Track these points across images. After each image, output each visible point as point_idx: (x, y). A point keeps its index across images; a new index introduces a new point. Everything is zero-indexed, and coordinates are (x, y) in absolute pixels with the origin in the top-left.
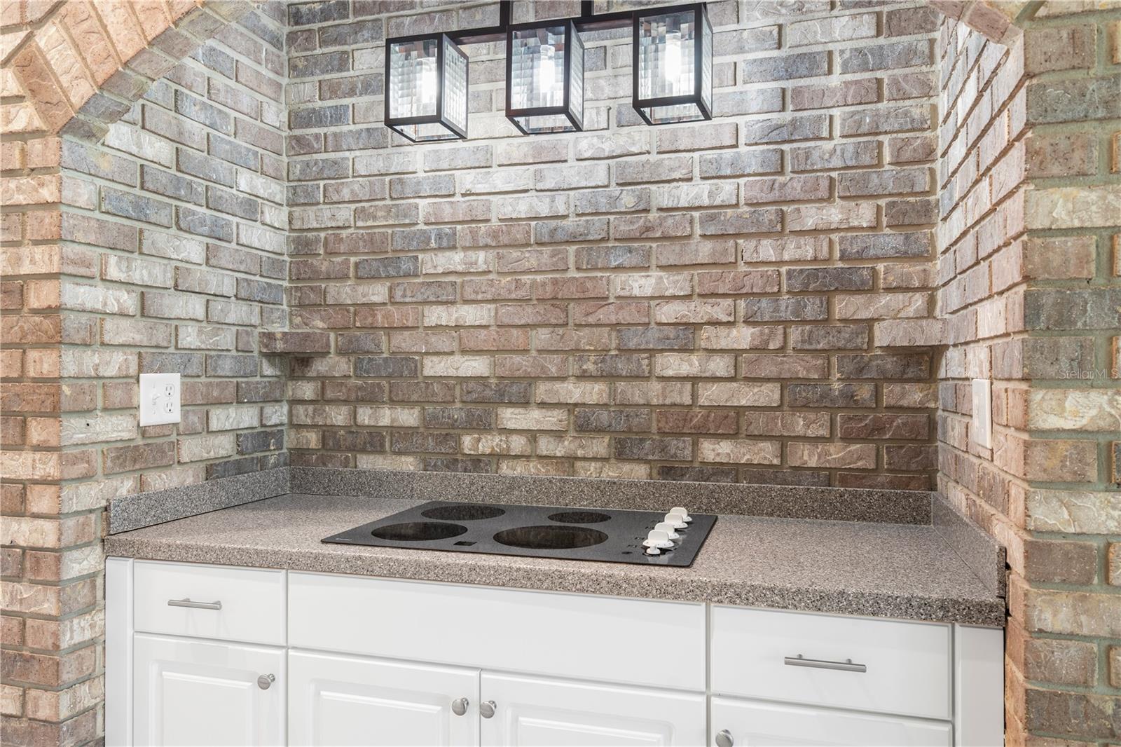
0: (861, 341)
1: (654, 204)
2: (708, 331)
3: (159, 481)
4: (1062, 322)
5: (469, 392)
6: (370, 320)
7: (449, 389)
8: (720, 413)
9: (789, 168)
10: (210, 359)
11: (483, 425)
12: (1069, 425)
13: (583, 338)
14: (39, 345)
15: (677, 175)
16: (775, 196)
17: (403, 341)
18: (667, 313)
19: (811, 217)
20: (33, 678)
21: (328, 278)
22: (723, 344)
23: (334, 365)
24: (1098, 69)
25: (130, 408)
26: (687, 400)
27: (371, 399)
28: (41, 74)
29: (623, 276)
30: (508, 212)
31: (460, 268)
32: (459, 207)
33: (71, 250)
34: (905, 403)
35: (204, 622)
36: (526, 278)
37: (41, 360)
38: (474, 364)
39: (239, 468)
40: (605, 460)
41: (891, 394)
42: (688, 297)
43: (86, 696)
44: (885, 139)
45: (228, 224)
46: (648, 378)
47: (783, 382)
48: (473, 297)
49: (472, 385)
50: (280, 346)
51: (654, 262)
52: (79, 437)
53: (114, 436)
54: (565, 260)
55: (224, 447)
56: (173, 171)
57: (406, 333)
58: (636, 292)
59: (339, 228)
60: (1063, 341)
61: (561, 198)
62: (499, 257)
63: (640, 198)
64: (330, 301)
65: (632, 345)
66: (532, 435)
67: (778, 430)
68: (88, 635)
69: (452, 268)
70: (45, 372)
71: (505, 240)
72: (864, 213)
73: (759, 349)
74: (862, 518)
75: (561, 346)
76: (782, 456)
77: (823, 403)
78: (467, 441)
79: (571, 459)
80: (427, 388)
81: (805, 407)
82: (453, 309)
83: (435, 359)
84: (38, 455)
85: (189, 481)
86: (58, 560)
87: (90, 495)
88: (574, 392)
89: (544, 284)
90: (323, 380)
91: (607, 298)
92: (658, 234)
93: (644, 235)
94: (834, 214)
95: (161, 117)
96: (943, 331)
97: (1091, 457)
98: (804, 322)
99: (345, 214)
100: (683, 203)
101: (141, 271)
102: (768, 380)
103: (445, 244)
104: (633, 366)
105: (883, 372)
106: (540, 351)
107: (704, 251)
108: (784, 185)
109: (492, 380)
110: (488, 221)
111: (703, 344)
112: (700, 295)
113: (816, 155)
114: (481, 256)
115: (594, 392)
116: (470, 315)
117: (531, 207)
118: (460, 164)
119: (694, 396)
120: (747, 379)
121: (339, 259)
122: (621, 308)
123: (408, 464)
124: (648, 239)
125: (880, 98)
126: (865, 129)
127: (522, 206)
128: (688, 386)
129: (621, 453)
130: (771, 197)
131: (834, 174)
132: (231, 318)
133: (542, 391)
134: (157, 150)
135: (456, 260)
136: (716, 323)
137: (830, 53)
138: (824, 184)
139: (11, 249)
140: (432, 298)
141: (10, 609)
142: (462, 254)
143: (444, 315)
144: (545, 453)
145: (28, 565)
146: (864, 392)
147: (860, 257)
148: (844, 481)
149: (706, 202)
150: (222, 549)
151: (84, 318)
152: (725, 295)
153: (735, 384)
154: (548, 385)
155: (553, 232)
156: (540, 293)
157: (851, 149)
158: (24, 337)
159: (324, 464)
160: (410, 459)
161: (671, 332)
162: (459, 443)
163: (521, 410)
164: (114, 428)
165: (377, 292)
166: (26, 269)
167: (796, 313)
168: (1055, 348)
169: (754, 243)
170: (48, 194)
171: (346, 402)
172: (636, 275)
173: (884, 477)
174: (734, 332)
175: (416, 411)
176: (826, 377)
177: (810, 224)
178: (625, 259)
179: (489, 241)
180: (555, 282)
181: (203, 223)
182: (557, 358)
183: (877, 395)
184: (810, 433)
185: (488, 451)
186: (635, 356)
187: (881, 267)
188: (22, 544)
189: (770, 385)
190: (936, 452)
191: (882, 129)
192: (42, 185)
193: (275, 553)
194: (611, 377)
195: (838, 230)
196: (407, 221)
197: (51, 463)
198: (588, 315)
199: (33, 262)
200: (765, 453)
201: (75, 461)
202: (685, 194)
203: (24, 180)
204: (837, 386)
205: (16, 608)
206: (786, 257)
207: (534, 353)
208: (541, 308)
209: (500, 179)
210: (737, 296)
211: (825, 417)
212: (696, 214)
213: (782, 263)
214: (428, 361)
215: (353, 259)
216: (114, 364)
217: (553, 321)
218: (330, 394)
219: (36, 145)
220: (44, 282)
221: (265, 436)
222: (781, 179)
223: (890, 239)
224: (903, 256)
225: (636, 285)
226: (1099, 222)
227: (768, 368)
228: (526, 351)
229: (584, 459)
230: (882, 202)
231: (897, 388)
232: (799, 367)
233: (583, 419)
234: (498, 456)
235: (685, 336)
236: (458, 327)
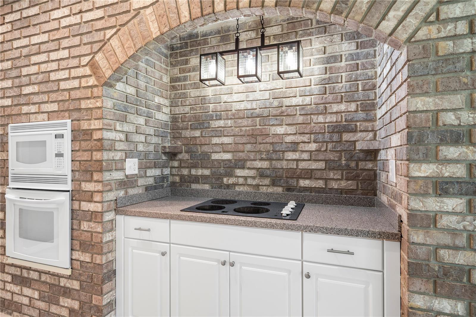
0: (352, 148)
1: (284, 105)
2: (302, 145)
3: (132, 192)
4: (420, 141)
5: (226, 164)
6: (195, 142)
7: (219, 163)
8: (305, 171)
9: (328, 92)
10: (146, 154)
11: (230, 175)
12: (423, 175)
13: (262, 147)
14: (96, 150)
15: (291, 95)
16: (323, 101)
17: (205, 149)
18: (288, 139)
19: (335, 108)
20: (95, 251)
21: (182, 129)
22: (307, 149)
23: (184, 156)
24: (432, 58)
25: (123, 169)
26: (295, 167)
27: (195, 167)
28: (97, 68)
29: (274, 128)
30: (238, 108)
31: (223, 126)
32: (223, 106)
33: (106, 121)
34: (366, 168)
35: (145, 235)
36: (244, 129)
37: (97, 155)
38: (227, 155)
39: (155, 188)
40: (268, 186)
41: (362, 165)
42: (295, 134)
43: (110, 257)
44: (360, 82)
45: (152, 113)
46: (282, 160)
47: (326, 161)
48: (227, 134)
49: (227, 162)
50: (167, 150)
51: (284, 123)
52: (108, 178)
53: (118, 178)
54: (256, 122)
55: (151, 181)
56: (136, 97)
57: (206, 146)
58: (279, 133)
59: (185, 113)
60: (420, 147)
61: (254, 103)
62: (235, 122)
63: (280, 103)
64: (183, 136)
65: (277, 149)
66: (246, 178)
67: (325, 176)
68: (111, 238)
69: (220, 126)
70: (98, 158)
71: (237, 116)
72: (353, 107)
73: (318, 151)
74: (352, 205)
75: (254, 150)
76: (326, 185)
77: (339, 168)
78: (225, 180)
79: (258, 186)
80: (213, 163)
81: (333, 169)
82: (221, 138)
83: (215, 154)
84: (96, 184)
85: (140, 192)
86: (102, 215)
87: (111, 196)
88: (259, 164)
89: (249, 130)
90: (180, 160)
91: (269, 135)
92: (285, 114)
93: (281, 114)
94: (343, 107)
95: (132, 80)
96: (379, 145)
97: (430, 186)
98: (333, 142)
99: (187, 109)
100: (293, 104)
101: (127, 128)
102: (321, 160)
103: (218, 118)
104: (277, 156)
105: (359, 158)
106: (248, 151)
107: (300, 119)
108: (326, 98)
109: (233, 161)
110: (231, 111)
111: (300, 149)
112: (299, 133)
113: (337, 88)
114: (230, 121)
115: (265, 164)
116: (226, 140)
117: (245, 106)
118: (223, 93)
119: (297, 165)
120: (314, 160)
121: (185, 123)
122: (274, 138)
123: (207, 187)
124: (282, 116)
125: (358, 70)
126: (353, 79)
127: (242, 106)
128: (295, 162)
129: (274, 184)
130: (322, 102)
131: (343, 94)
132: (153, 142)
133: (248, 164)
134: (131, 90)
135: (221, 123)
136: (304, 142)
137: (341, 55)
138: (339, 97)
139: (88, 121)
140: (214, 135)
141: (88, 230)
142: (223, 121)
143: (218, 140)
144: (249, 184)
145: (93, 217)
146: (353, 164)
147: (351, 121)
148: (346, 193)
149: (301, 104)
150: (150, 213)
151: (109, 142)
152: (307, 133)
153: (310, 162)
154: (251, 162)
155: (252, 114)
156: (248, 133)
157: (348, 86)
158: (92, 148)
159: (181, 187)
160: (207, 185)
161: (290, 145)
162: (223, 180)
163: (242, 170)
164: (118, 175)
165: (197, 133)
166: (93, 127)
167: (330, 139)
168: (418, 150)
169: (316, 116)
170: (99, 104)
171: (188, 167)
172: (278, 127)
173: (359, 192)
174: (310, 145)
175: (209, 170)
176: (340, 159)
177: (335, 110)
178: (275, 122)
179: (232, 117)
180: (253, 130)
181: (144, 113)
182: (253, 154)
183: (357, 165)
184: (335, 177)
185: (232, 183)
186: (278, 153)
187: (358, 124)
188: (92, 210)
189: (322, 162)
190: (377, 184)
191: (358, 79)
192: (97, 102)
193: (167, 214)
194: (270, 159)
195: (344, 112)
196: (206, 111)
197: (100, 186)
198: (263, 140)
199: (94, 125)
200: (320, 184)
201: (107, 185)
202: (294, 101)
203: (92, 100)
204: (343, 162)
205: (90, 230)
206: (327, 121)
207: (246, 152)
208: (248, 138)
209: (235, 97)
210: (311, 134)
211: (340, 172)
212: (298, 108)
213: (326, 123)
214: (213, 155)
215: (190, 123)
216: (118, 156)
217: (252, 142)
218: (183, 165)
219: (95, 90)
220: (98, 131)
221: (163, 178)
222: (325, 96)
223: (361, 115)
224: (366, 120)
225: (278, 130)
226: (433, 108)
227: (321, 157)
228: (243, 151)
229: (262, 185)
230: (359, 103)
231: (364, 163)
232: (331, 156)
233: (261, 173)
234: (235, 185)
235: (294, 147)
236: (222, 144)
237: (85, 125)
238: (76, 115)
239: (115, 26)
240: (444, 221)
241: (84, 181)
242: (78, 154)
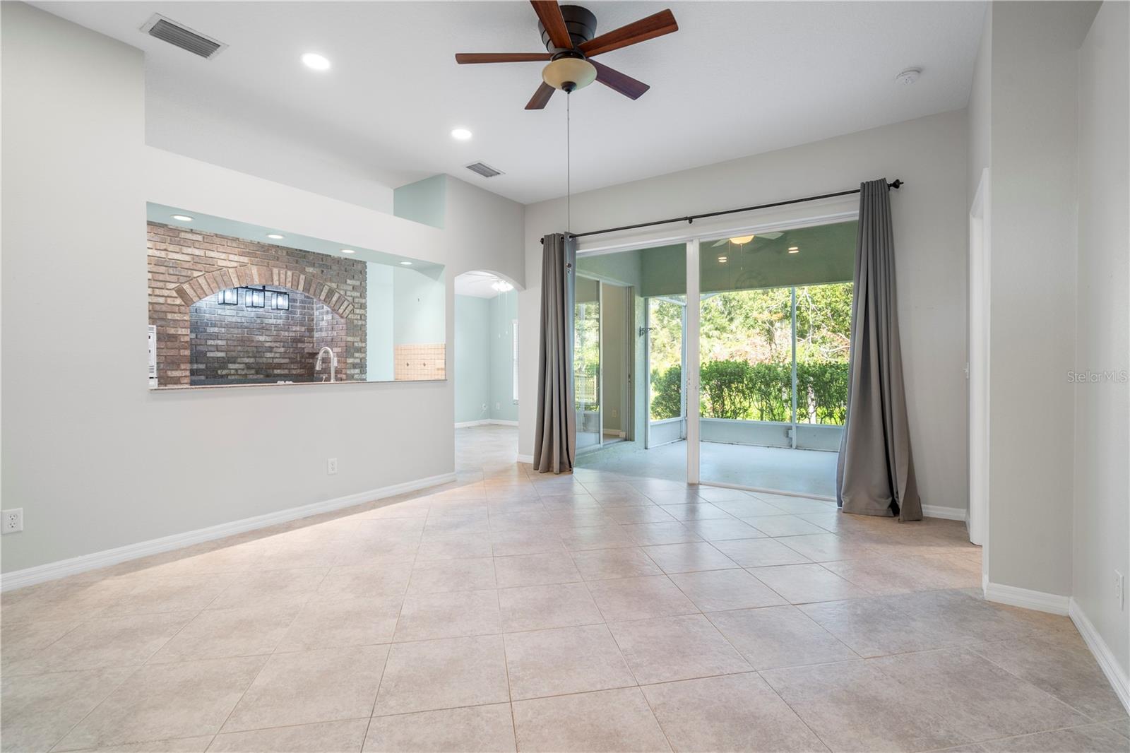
0: (302, 351)
1: (264, 322)
2: (275, 348)
7: (214, 359)
9: (290, 319)
13: (249, 349)
14: (184, 349)
17: (201, 348)
18: (267, 345)
22: (278, 351)
28: (184, 294)
29: (257, 337)
30: (230, 320)
32: (217, 317)
34: (309, 362)
36: (234, 335)
38: (221, 354)
40: (253, 374)
41: (307, 360)
42: (271, 341)
44: (306, 316)
46: (263, 357)
47: (289, 358)
48: (221, 338)
49: (220, 359)
51: (264, 334)
54: (244, 332)
57: (204, 346)
58: (260, 340)
61: (243, 319)
62: (228, 330)
63: (261, 321)
65: (259, 350)
66: (236, 370)
67: (289, 367)
72: (303, 329)
73: (285, 352)
75: (243, 350)
76: (289, 372)
77: (296, 362)
78: (219, 372)
79: (246, 375)
80: (208, 359)
81: (293, 363)
82: (215, 341)
83: (210, 352)
88: (247, 360)
89: (239, 337)
91: (254, 341)
92: (265, 329)
93: (262, 328)
94: (298, 328)
96: (315, 350)
98: (293, 347)
100: (270, 323)
102: (287, 358)
103: (213, 325)
104: (260, 355)
105: (306, 357)
107: (274, 333)
109: (226, 358)
110: (224, 321)
111: (274, 351)
112: (273, 341)
113: (294, 317)
114: (223, 329)
115: (252, 360)
116: (220, 343)
119: (272, 361)
120: (283, 358)
122: (257, 343)
123: (203, 378)
126: (303, 314)
127: (234, 319)
128: (271, 359)
129: (257, 373)
130: (287, 324)
131: (298, 321)
135: (216, 330)
136: (277, 347)
138: (296, 323)
140: (209, 338)
143: (213, 342)
144: (240, 373)
146: (303, 360)
147: (302, 336)
148: (300, 375)
149: (274, 323)
152: (278, 342)
153: (280, 359)
155: (241, 326)
156: (238, 339)
157: (300, 317)
161: (268, 348)
162: (217, 373)
163: (234, 364)
166: (179, 333)
167: (291, 346)
169: (284, 332)
170: (186, 318)
172: (260, 336)
173: (306, 374)
174: (280, 349)
175: (204, 365)
176: (297, 357)
177: (293, 329)
178: (258, 333)
179: (225, 326)
180: (242, 336)
182: (242, 353)
183: (305, 361)
184: (294, 367)
185: (225, 374)
186: (260, 353)
187: (305, 338)
192: (184, 316)
194: (255, 357)
195: (298, 331)
196: (202, 319)
198: (249, 344)
199: (181, 332)
200: (286, 372)
202: (271, 321)
203: (179, 315)
204: (298, 359)
207: (237, 352)
208: (238, 342)
210: (281, 342)
211: (297, 365)
212: (272, 325)
213: (289, 336)
214: (208, 353)
217: (241, 345)
223: (307, 334)
224: (309, 337)
225: (260, 338)
227: (287, 356)
228: (234, 351)
230: (306, 327)
232: (292, 356)
233: (248, 366)
234: (227, 375)
235: (271, 349)
236: (217, 345)
237: (172, 331)
238: (159, 323)
239: (201, 271)
240: (356, 376)
241: (169, 370)
242: (164, 350)
